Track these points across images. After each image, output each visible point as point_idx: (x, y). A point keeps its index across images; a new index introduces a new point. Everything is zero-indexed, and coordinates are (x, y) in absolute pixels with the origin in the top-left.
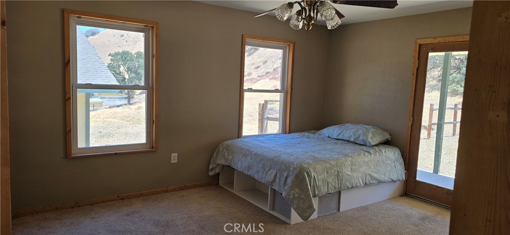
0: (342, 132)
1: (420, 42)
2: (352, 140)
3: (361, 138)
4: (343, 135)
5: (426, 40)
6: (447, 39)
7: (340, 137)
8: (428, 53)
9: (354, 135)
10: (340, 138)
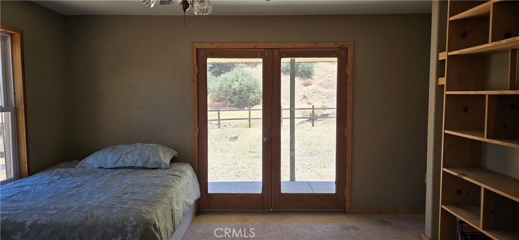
0: (121, 157)
1: (197, 46)
2: (139, 164)
3: (151, 160)
4: (123, 161)
5: (204, 44)
6: (225, 46)
7: (120, 164)
8: (207, 58)
9: (142, 159)
10: (120, 166)
